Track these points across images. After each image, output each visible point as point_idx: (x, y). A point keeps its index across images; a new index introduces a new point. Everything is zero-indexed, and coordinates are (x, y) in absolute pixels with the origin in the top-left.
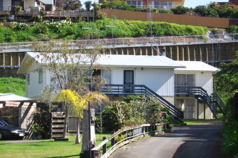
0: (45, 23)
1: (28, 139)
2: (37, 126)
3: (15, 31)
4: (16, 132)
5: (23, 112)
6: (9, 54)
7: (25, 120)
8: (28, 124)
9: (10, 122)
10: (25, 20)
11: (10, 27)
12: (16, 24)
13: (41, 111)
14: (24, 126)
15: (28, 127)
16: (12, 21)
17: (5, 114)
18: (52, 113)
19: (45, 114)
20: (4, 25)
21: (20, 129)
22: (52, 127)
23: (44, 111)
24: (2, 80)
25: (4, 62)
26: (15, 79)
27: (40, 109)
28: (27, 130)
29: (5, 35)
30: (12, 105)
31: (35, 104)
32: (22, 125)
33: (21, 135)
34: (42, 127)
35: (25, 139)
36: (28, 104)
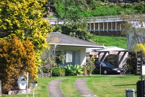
0: (142, 3)
1: (123, 74)
2: (128, 66)
3: (123, 8)
4: (116, 69)
5: (120, 57)
6: (119, 22)
7: (121, 63)
8: (123, 65)
9: (113, 63)
10: (130, 2)
11: (120, 6)
12: (124, 4)
13: (131, 57)
14: (121, 66)
15: (123, 67)
16: (122, 2)
17: (110, 59)
18: (137, 58)
19: (133, 59)
20: (117, 5)
21: (118, 68)
22: (138, 67)
23: (133, 57)
24: (115, 38)
25: (116, 27)
26: (123, 38)
27: (130, 56)
28: (123, 69)
29: (118, 11)
30: (113, 54)
31: (127, 53)
32: (119, 66)
33: (119, 71)
34: (132, 67)
35: (121, 74)
36: (123, 53)
